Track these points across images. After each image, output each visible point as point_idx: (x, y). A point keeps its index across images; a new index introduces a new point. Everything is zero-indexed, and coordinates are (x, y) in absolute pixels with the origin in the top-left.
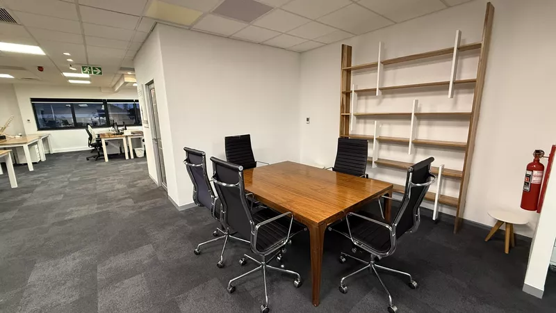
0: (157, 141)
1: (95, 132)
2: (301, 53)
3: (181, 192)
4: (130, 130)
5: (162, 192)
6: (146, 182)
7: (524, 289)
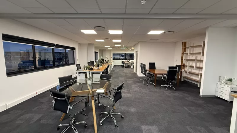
0: (137, 63)
1: (123, 61)
2: (176, 42)
3: (140, 74)
4: (130, 61)
5: (136, 74)
6: (133, 72)
7: (200, 96)
